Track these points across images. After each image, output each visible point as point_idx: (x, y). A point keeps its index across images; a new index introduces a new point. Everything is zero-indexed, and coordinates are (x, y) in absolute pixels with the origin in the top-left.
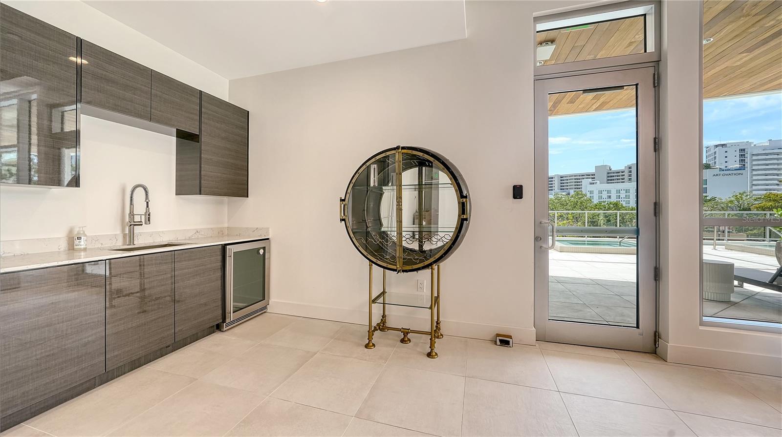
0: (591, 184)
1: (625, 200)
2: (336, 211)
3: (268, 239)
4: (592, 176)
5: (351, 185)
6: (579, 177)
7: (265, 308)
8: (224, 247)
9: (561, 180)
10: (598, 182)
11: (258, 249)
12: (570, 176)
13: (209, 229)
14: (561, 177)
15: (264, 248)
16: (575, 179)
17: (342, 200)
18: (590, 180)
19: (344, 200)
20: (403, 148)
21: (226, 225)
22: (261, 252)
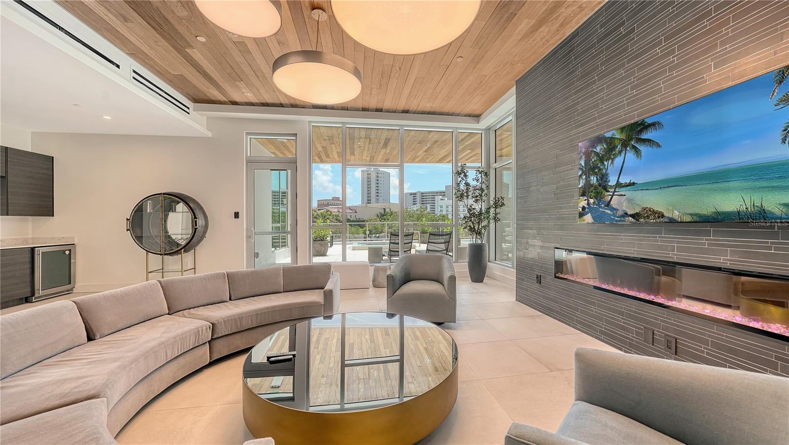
0: (441, 200)
1: (463, 213)
2: (124, 225)
3: (74, 244)
4: (443, 194)
5: (134, 212)
6: (434, 194)
7: (72, 290)
8: (33, 249)
9: (422, 196)
10: (446, 199)
11: (64, 252)
12: (428, 193)
13: (12, 239)
14: (422, 194)
15: (70, 250)
16: (432, 196)
17: (127, 219)
18: (441, 197)
19: (129, 220)
20: (164, 194)
21: (30, 236)
22: (67, 252)
